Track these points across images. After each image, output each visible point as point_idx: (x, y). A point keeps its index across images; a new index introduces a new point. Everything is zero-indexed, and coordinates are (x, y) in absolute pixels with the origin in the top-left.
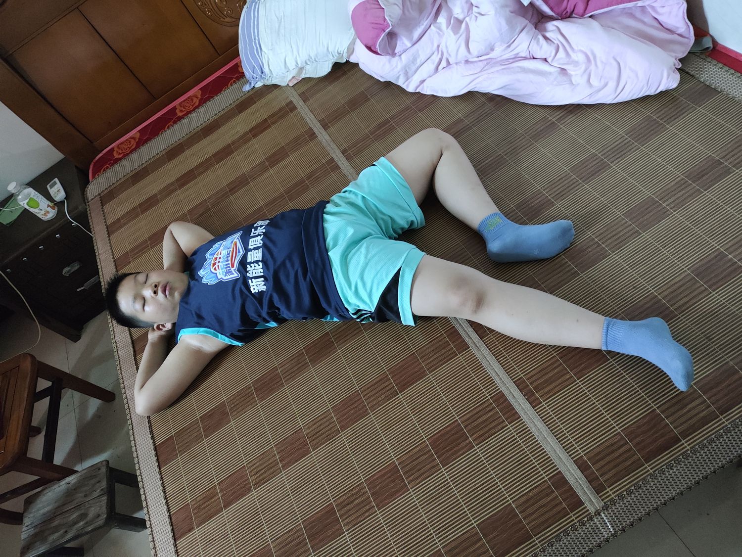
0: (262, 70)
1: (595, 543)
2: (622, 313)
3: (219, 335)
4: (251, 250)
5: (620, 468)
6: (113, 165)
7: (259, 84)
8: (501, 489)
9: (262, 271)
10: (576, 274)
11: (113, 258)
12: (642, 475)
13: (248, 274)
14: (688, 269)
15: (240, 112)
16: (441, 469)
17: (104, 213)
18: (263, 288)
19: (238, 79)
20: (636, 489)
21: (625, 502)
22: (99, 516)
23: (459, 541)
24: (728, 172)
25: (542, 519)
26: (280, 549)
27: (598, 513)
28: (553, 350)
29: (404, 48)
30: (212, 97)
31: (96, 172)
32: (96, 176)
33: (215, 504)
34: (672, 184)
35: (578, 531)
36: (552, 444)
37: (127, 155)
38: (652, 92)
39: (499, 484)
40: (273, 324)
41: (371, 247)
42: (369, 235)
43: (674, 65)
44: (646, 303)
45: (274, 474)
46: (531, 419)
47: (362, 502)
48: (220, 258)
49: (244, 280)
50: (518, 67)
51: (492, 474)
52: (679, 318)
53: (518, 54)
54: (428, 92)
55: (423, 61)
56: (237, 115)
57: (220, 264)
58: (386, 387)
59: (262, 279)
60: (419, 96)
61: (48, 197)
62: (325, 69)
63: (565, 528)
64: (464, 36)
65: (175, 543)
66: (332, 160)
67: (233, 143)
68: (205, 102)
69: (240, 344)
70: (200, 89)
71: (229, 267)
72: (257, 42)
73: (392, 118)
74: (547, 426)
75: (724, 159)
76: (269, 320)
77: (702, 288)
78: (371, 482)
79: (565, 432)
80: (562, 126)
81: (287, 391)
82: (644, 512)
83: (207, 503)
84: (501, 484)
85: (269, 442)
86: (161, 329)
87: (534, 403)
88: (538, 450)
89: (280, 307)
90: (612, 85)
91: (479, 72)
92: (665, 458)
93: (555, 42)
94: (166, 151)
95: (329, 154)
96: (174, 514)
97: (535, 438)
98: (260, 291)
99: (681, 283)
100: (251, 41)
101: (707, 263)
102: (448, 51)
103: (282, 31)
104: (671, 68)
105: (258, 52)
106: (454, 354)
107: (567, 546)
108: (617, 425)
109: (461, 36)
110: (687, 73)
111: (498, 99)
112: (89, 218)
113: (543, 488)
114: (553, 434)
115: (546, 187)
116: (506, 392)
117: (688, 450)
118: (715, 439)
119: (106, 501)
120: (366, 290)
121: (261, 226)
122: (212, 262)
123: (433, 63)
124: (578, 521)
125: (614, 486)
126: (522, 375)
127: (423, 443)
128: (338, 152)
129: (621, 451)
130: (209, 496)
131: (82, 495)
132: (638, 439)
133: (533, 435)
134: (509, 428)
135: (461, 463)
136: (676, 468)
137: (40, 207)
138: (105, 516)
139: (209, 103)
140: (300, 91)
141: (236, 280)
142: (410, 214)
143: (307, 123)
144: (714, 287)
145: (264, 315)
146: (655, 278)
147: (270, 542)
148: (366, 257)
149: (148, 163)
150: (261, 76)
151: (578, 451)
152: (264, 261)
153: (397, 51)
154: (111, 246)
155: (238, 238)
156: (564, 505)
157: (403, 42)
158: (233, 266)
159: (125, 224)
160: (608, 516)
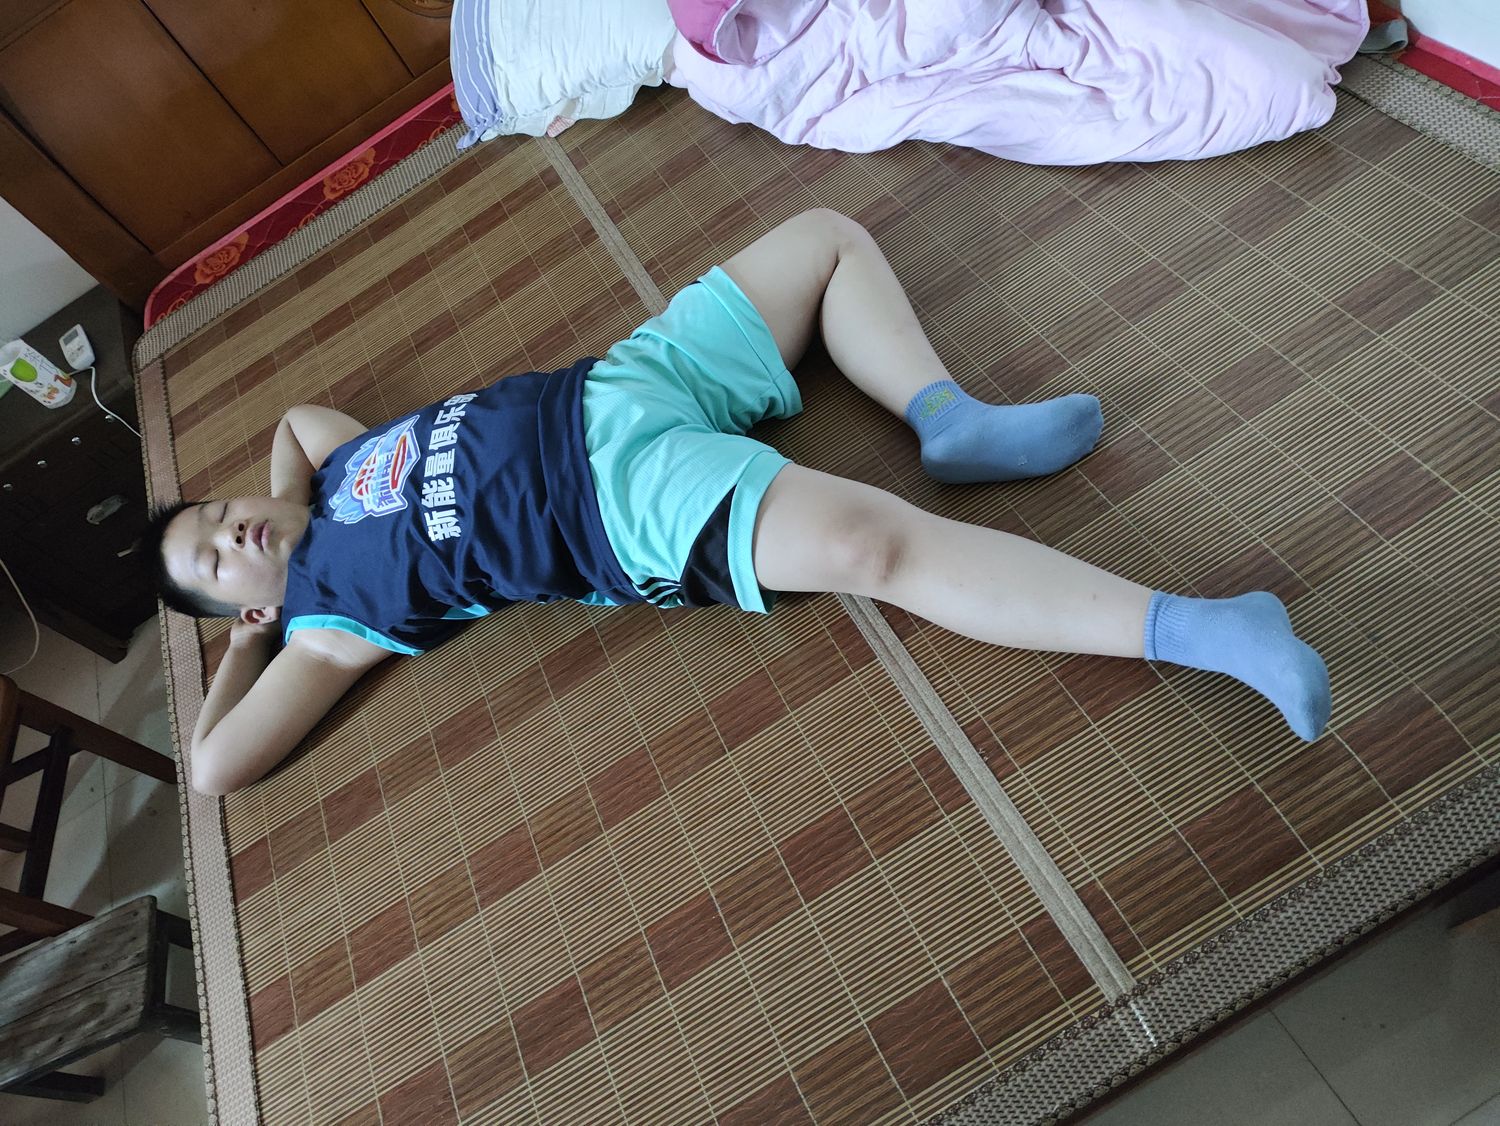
0: (495, 105)
1: (1115, 1067)
2: (1194, 585)
3: (368, 630)
4: (433, 453)
5: (1174, 906)
6: (191, 297)
7: (490, 135)
8: (922, 948)
9: (452, 494)
10: (1102, 507)
11: (178, 482)
12: (1220, 922)
13: (424, 502)
14: (1336, 494)
15: (449, 190)
16: (801, 906)
17: (166, 394)
18: (454, 531)
19: (449, 125)
20: (1206, 952)
21: (1182, 979)
22: (128, 1008)
23: (829, 1056)
24: (1428, 294)
25: (1005, 1012)
26: (463, 1070)
27: (1123, 1002)
28: (1047, 663)
29: (773, 48)
30: (396, 162)
31: (159, 311)
32: (159, 320)
33: (338, 977)
34: (1313, 320)
35: (1080, 1039)
36: (1032, 855)
37: (222, 277)
38: (1277, 134)
39: (919, 937)
40: (479, 610)
41: (677, 446)
42: (679, 422)
43: (1326, 78)
44: (1242, 567)
45: (461, 917)
46: (993, 804)
47: (635, 975)
48: (372, 471)
49: (416, 515)
50: (1005, 86)
51: (905, 918)
52: (1314, 595)
53: (1005, 59)
54: (824, 144)
55: (812, 76)
56: (443, 196)
57: (370, 482)
58: (702, 737)
59: (453, 512)
60: (806, 151)
61: (59, 360)
62: (620, 101)
63: (1050, 1034)
64: (893, 22)
65: (254, 1054)
66: (625, 283)
67: (431, 251)
68: (381, 172)
69: (411, 651)
70: (374, 147)
71: (388, 487)
72: (485, 45)
73: (750, 197)
74: (1025, 817)
75: (1421, 269)
76: (469, 599)
77: (1364, 534)
78: (657, 934)
79: (1062, 830)
80: (1090, 208)
81: (503, 747)
82: (1222, 1002)
83: (325, 975)
84: (923, 938)
85: (457, 852)
86: (257, 621)
87: (1000, 772)
88: (1003, 866)
89: (489, 572)
90: (1195, 118)
91: (927, 99)
92: (1272, 885)
93: (1079, 32)
94: (297, 269)
95: (619, 271)
96: (256, 995)
97: (999, 843)
98: (447, 536)
99: (1322, 522)
100: (473, 44)
101: (1376, 482)
102: (861, 55)
103: (535, 23)
104: (1316, 82)
105: (485, 67)
106: (844, 671)
107: (1055, 1071)
108: (1171, 817)
109: (887, 21)
110: (1355, 96)
111: (967, 155)
112: (138, 402)
113: (1008, 948)
114: (1036, 834)
115: (1052, 330)
116: (944, 748)
117: (1319, 870)
118: (1378, 847)
119: (144, 979)
120: (663, 533)
121: (458, 405)
122: (357, 479)
123: (834, 82)
124: (1080, 1019)
125: (1160, 944)
126: (980, 714)
127: (769, 852)
128: (638, 267)
129: (1175, 871)
130: (328, 961)
131: (99, 965)
132: (1212, 848)
133: (995, 837)
134: (946, 822)
135: (843, 894)
136: (1292, 909)
137: (39, 380)
138: (141, 1008)
139: (388, 174)
140: (569, 148)
141: (400, 514)
142: (767, 384)
143: (578, 210)
144: (1390, 530)
145: (460, 590)
146: (1264, 513)
147: (444, 1055)
148: (666, 466)
149: (259, 294)
150: (494, 118)
151: (1085, 869)
152: (458, 475)
153: (757, 54)
154: (175, 457)
155: (410, 430)
156: (1052, 983)
157: (770, 37)
158: (395, 485)
159: (205, 415)
160: (1145, 1008)
